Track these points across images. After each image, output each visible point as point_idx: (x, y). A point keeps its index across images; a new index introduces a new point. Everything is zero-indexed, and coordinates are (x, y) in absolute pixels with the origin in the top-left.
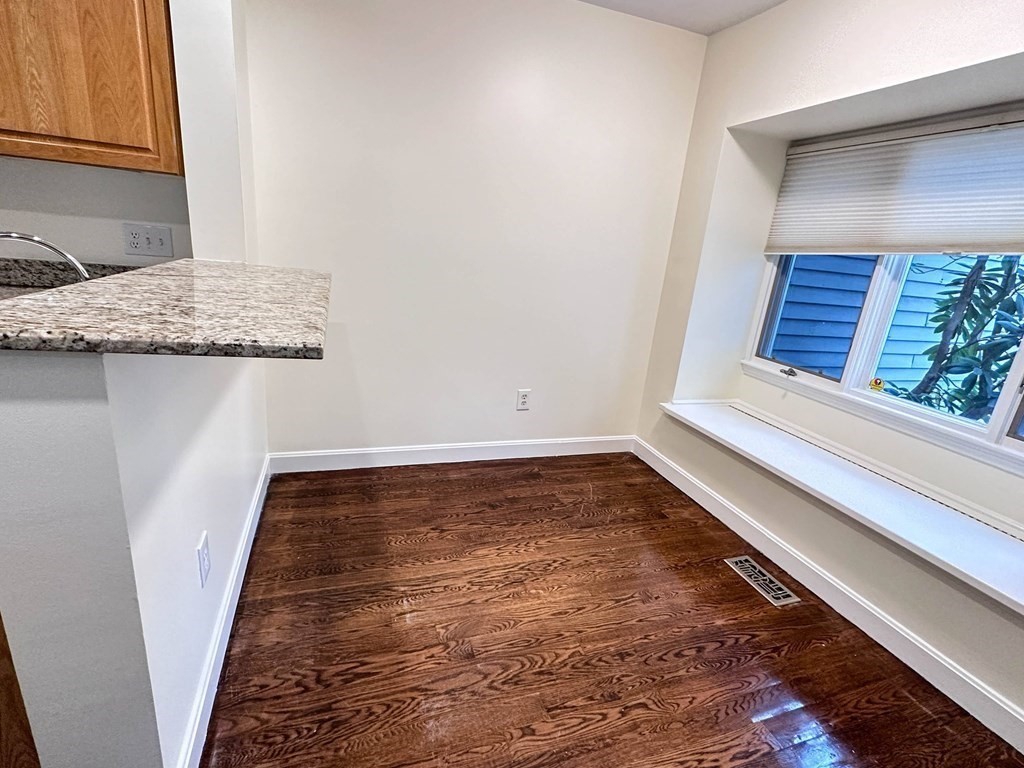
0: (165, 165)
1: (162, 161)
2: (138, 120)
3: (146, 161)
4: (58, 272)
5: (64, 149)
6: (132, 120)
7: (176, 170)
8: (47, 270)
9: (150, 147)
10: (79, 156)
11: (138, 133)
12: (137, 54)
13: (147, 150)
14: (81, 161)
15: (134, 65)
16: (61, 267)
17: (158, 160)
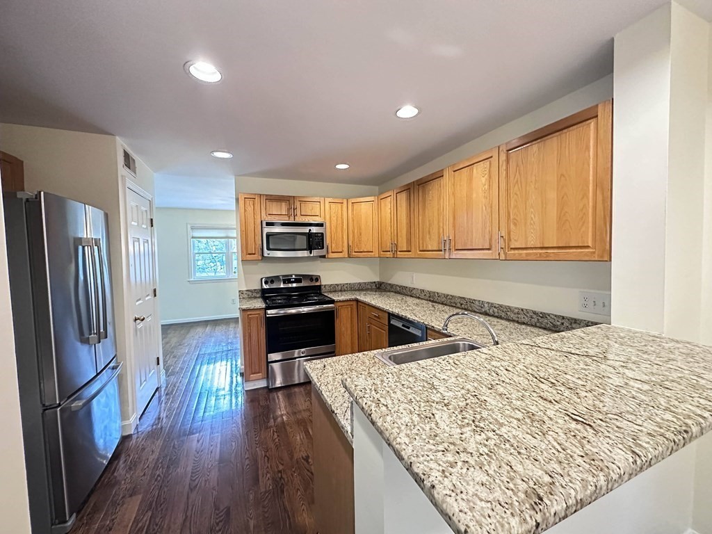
0: (598, 256)
1: (597, 252)
2: (583, 229)
3: (586, 254)
4: (539, 318)
5: (540, 254)
6: (580, 230)
7: (606, 258)
8: (535, 316)
9: (590, 245)
10: (547, 256)
11: (582, 237)
12: (588, 187)
13: (588, 247)
14: (548, 259)
15: (585, 195)
16: (541, 315)
17: (594, 253)
